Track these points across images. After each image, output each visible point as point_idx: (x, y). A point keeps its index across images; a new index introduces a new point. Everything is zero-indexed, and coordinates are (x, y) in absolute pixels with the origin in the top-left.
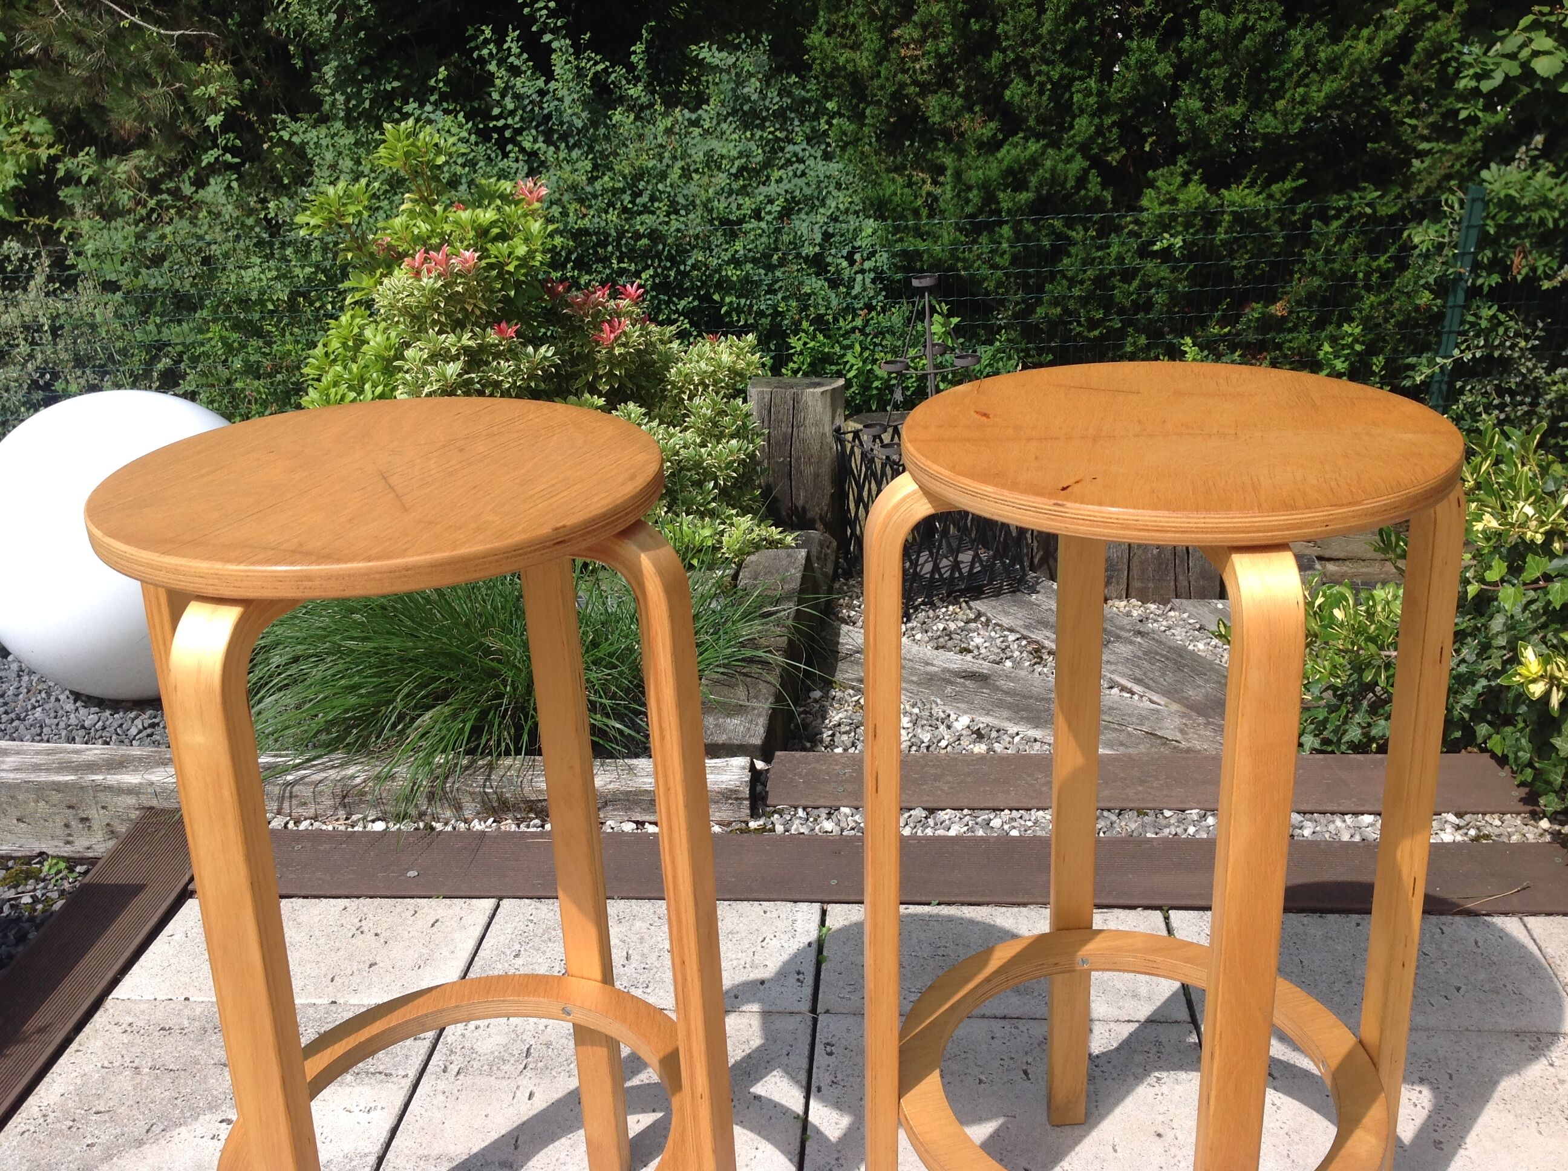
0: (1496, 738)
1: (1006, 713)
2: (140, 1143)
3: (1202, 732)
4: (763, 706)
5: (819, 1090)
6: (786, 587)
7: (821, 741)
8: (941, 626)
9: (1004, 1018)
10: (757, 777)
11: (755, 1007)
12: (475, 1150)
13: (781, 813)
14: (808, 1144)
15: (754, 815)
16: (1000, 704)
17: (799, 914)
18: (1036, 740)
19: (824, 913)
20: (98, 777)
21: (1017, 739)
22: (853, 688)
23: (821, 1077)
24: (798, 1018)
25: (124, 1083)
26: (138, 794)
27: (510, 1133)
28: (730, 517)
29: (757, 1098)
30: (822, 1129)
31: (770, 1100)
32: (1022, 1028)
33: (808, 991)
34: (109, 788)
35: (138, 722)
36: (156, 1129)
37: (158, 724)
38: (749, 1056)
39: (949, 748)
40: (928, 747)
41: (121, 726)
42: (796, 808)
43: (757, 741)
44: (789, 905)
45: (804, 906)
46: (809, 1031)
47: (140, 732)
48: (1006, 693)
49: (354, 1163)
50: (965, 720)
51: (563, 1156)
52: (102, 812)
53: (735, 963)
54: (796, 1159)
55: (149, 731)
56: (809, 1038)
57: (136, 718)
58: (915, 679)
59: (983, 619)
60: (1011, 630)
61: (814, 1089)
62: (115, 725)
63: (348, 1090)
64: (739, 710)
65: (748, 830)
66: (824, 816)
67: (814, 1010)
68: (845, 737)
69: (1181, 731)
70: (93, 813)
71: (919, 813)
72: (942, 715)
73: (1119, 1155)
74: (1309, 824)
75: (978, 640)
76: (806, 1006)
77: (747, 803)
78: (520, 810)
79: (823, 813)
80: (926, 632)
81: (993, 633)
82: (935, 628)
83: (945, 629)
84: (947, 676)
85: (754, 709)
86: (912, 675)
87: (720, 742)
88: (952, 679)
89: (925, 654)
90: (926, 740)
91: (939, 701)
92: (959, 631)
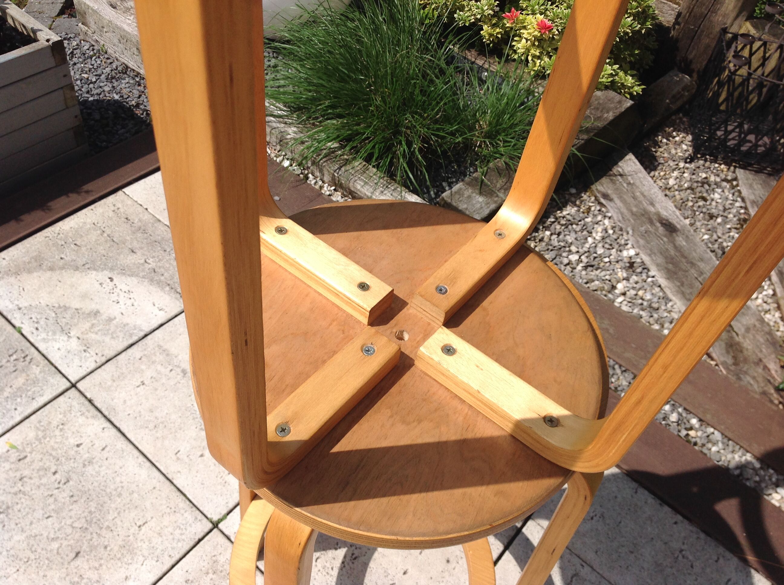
1: (660, 260)
2: (77, 269)
6: (594, 123)
7: (544, 223)
8: (704, 175)
16: (664, 253)
18: (660, 286)
21: (650, 279)
22: (596, 197)
25: (94, 236)
36: (87, 266)
40: (595, 258)
48: (675, 247)
50: (632, 252)
58: (634, 209)
59: (735, 183)
60: (743, 200)
63: (162, 294)
68: (558, 227)
69: (748, 330)
72: (623, 242)
75: (717, 196)
78: (346, 191)
80: (694, 174)
81: (731, 195)
82: (700, 174)
83: (706, 178)
84: (654, 218)
85: (497, 196)
86: (636, 206)
87: (460, 208)
88: (655, 221)
89: (657, 197)
90: (599, 253)
91: (631, 232)
92: (712, 184)
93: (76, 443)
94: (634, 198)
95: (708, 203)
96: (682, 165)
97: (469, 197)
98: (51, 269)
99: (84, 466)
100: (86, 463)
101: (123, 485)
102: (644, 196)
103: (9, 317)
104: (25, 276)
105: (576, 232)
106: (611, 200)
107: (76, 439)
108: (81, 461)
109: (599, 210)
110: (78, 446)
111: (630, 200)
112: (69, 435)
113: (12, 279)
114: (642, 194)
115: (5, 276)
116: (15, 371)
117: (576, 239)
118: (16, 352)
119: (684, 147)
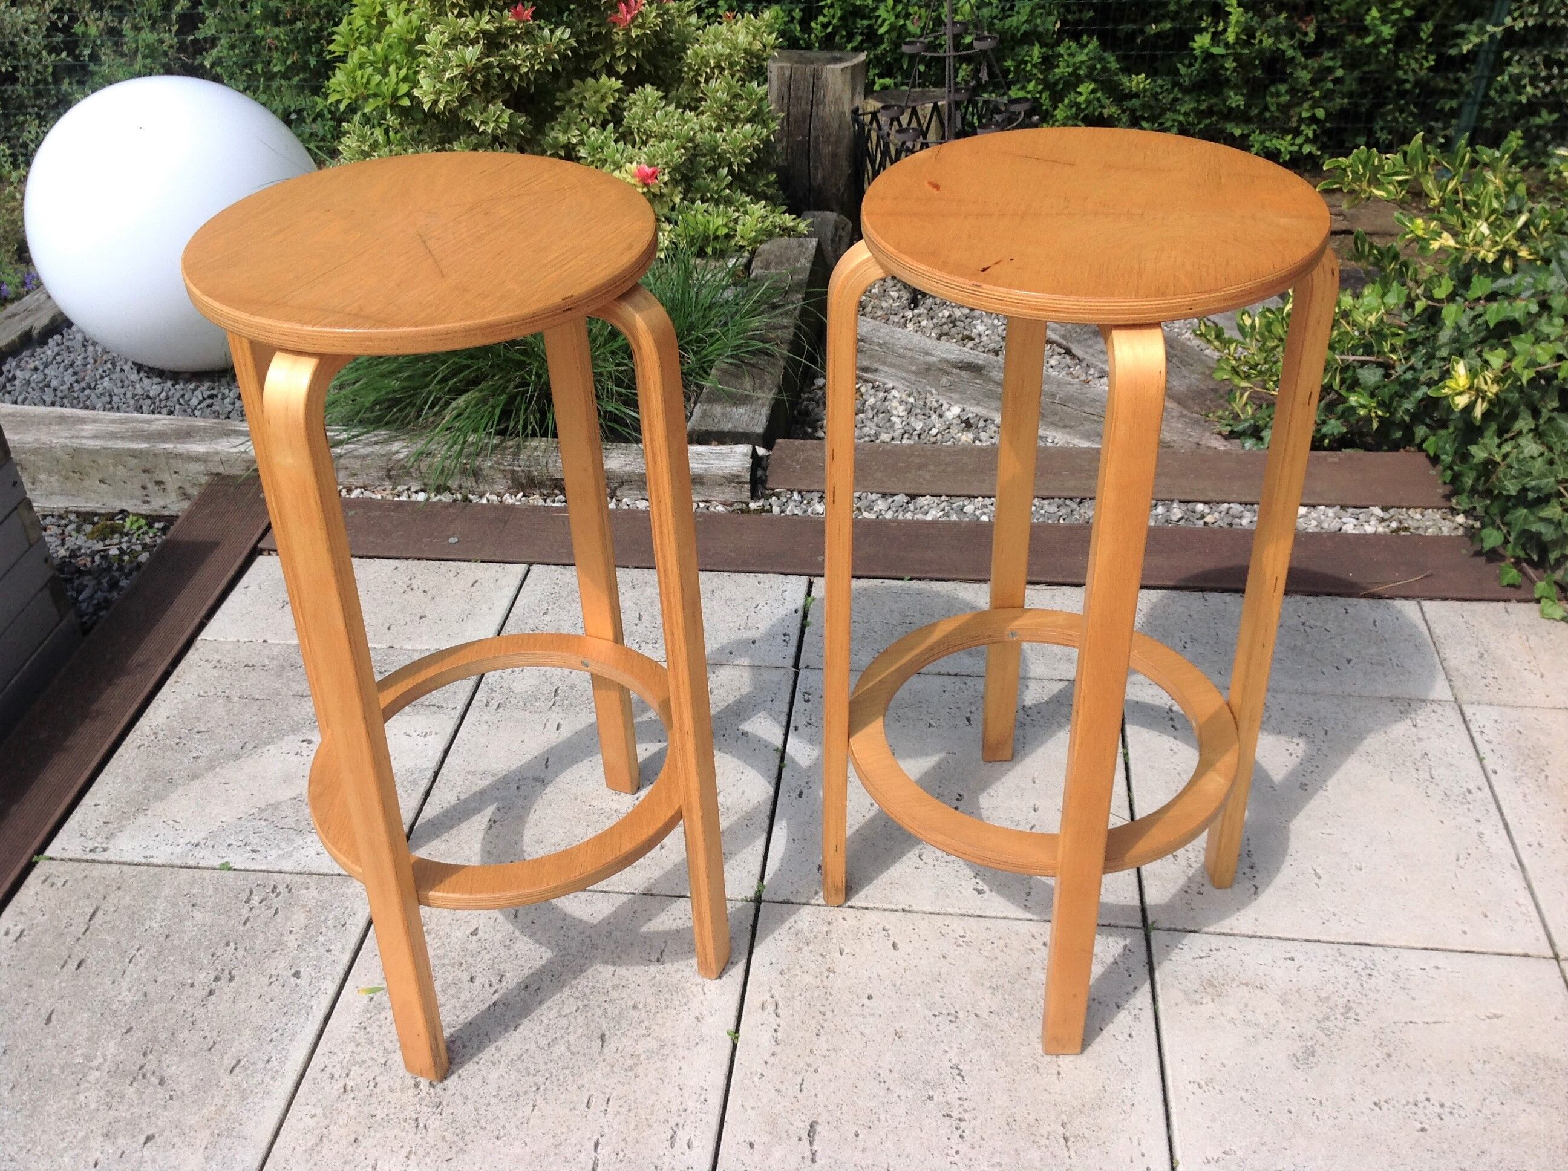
0: (1432, 439)
1: (993, 403)
2: (237, 757)
3: (1173, 425)
4: (767, 396)
5: (796, 729)
6: (795, 277)
7: (822, 428)
8: (947, 313)
9: (956, 675)
10: (757, 462)
11: (746, 661)
12: (513, 767)
13: (778, 495)
14: (784, 770)
15: (754, 496)
16: (990, 395)
17: (789, 586)
19: (810, 584)
20: (169, 446)
23: (797, 719)
24: (783, 671)
25: (218, 708)
26: (205, 461)
27: (542, 755)
28: (743, 204)
29: (744, 734)
30: (797, 759)
31: (756, 736)
32: (970, 684)
33: (792, 650)
34: (179, 456)
35: (198, 393)
36: (250, 746)
37: (216, 396)
38: (740, 701)
39: (939, 436)
40: (919, 435)
41: (183, 396)
42: (792, 492)
43: (759, 429)
44: (781, 577)
45: (793, 578)
46: (791, 682)
47: (200, 403)
48: (997, 383)
49: (415, 776)
50: (956, 410)
51: (585, 774)
52: (175, 476)
53: (731, 625)
54: (774, 782)
55: (209, 401)
56: (791, 688)
57: (196, 388)
58: (913, 368)
61: (792, 728)
62: (178, 395)
63: (408, 718)
64: (742, 400)
65: (748, 511)
66: (816, 499)
67: (796, 665)
70: (166, 477)
71: (901, 498)
72: (935, 405)
73: (1037, 786)
74: (1248, 514)
75: (981, 328)
76: (790, 662)
77: (748, 486)
78: (545, 487)
79: (816, 496)
80: (932, 319)
81: (996, 321)
82: (940, 315)
83: (950, 316)
84: (944, 366)
85: (758, 399)
86: (911, 364)
87: (726, 430)
88: (949, 369)
89: (925, 344)
90: (918, 428)
91: (934, 391)
92: (963, 318)
93: (468, 933)
94: (901, 356)
95: (977, 340)
96: (909, 314)
97: (723, 414)
98: (193, 777)
99: (508, 947)
100: (507, 943)
101: (587, 933)
102: (910, 350)
103: (191, 863)
104: (158, 807)
105: (871, 419)
106: (876, 370)
107: (462, 929)
108: (497, 946)
109: (873, 387)
110: (474, 933)
111: (899, 361)
112: (448, 930)
113: (141, 819)
114: (906, 348)
115: (124, 822)
116: (276, 913)
117: (877, 426)
118: (251, 892)
119: (894, 294)
